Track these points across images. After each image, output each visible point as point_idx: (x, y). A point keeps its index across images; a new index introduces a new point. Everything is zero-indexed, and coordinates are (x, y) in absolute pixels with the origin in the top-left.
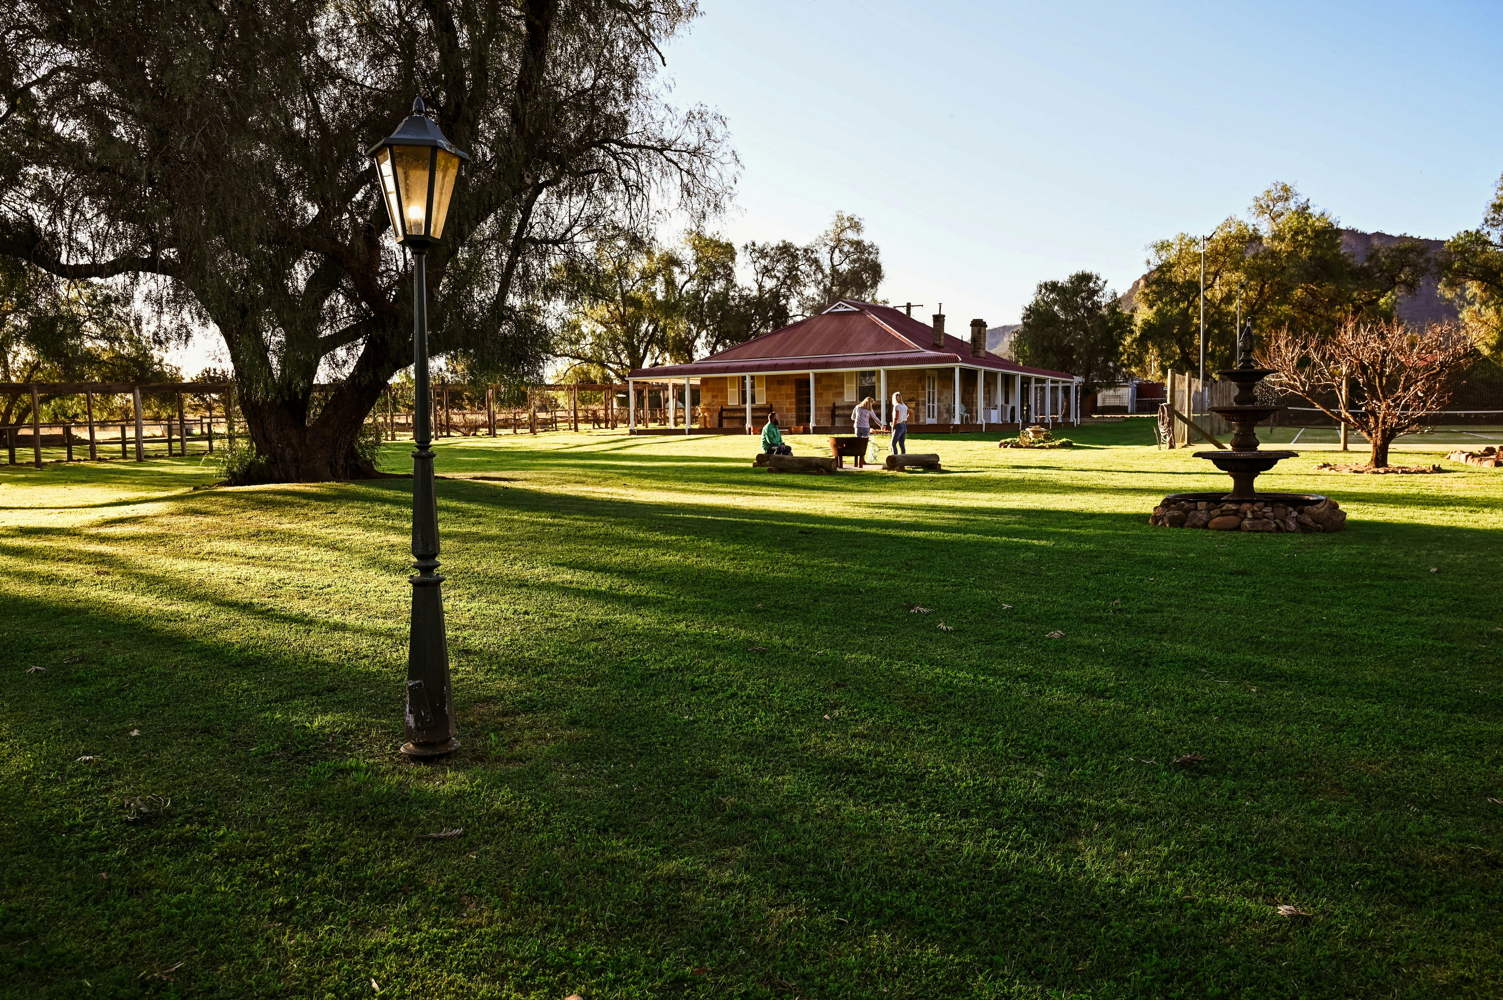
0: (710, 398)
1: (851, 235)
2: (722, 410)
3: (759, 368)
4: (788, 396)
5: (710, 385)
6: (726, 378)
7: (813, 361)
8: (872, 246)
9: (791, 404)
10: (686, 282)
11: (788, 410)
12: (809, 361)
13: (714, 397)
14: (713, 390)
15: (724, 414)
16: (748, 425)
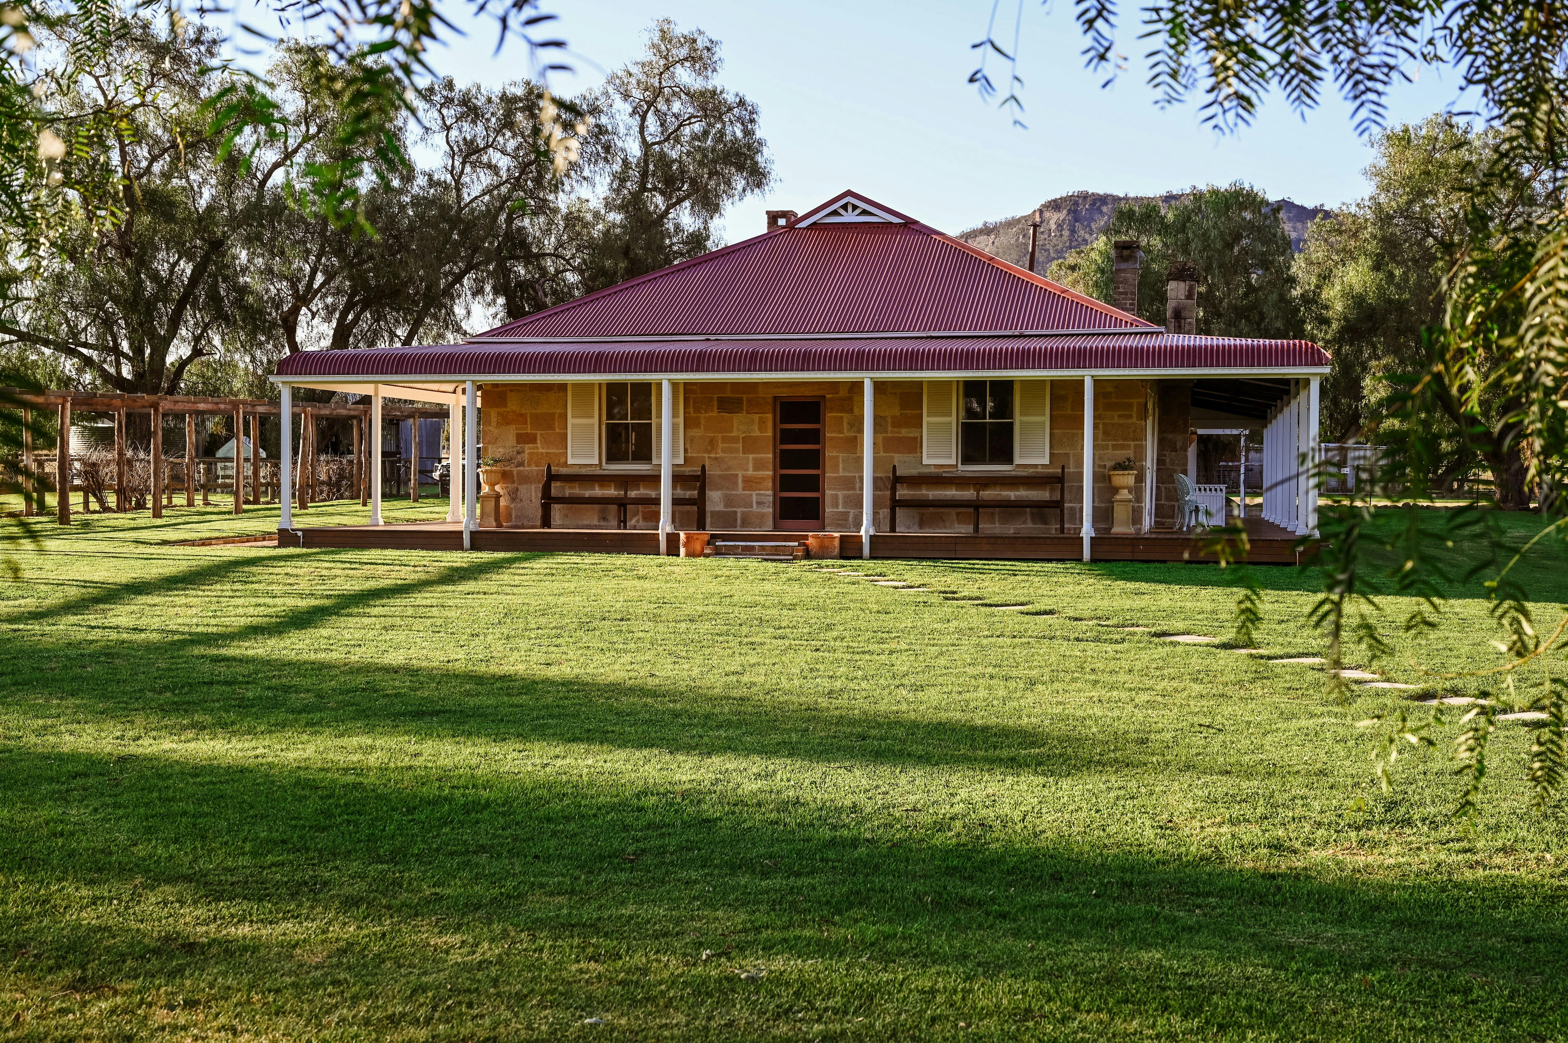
0: (511, 440)
1: (684, 76)
2: (551, 477)
3: (700, 362)
4: (750, 445)
5: (513, 405)
6: (563, 387)
7: (814, 347)
8: (742, 103)
9: (759, 465)
10: (276, 166)
11: (750, 483)
12: (803, 347)
13: (524, 439)
14: (521, 418)
15: (556, 489)
16: (665, 527)
